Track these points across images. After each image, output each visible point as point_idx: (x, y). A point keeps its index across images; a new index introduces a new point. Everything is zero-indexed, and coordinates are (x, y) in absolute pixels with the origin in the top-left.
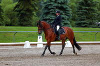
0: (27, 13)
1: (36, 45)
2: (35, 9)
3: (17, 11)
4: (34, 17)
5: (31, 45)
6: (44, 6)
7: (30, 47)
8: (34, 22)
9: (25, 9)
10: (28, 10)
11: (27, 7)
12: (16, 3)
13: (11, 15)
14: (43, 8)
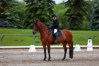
0: (78, 18)
1: (86, 48)
2: (86, 14)
3: (68, 15)
4: (84, 22)
5: (81, 48)
6: (94, 10)
7: (80, 50)
8: (84, 27)
9: (75, 14)
10: (79, 15)
11: (78, 12)
12: (68, 8)
13: (62, 19)
14: (93, 12)
